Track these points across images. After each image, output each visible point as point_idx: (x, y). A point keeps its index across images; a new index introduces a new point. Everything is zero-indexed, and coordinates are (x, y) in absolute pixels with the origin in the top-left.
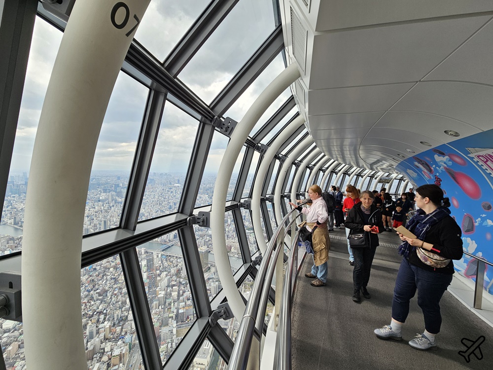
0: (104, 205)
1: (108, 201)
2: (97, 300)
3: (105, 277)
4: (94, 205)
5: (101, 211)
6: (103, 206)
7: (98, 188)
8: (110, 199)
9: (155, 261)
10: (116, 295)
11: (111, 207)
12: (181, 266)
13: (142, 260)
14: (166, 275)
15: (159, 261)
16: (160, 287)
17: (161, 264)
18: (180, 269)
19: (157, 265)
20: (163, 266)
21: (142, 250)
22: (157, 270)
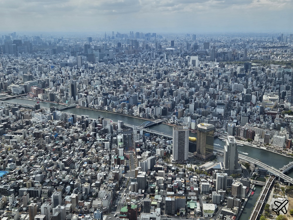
0: (73, 70)
1: (77, 66)
2: (64, 169)
3: (72, 148)
4: (61, 70)
5: (69, 77)
6: (71, 70)
7: (66, 51)
8: (79, 64)
9: (135, 136)
10: (84, 168)
11: (80, 73)
12: (170, 148)
13: (117, 135)
14: (150, 155)
15: (140, 139)
16: (140, 167)
17: (144, 143)
18: (169, 153)
19: (137, 141)
20: (145, 146)
21: (119, 124)
22: (138, 148)
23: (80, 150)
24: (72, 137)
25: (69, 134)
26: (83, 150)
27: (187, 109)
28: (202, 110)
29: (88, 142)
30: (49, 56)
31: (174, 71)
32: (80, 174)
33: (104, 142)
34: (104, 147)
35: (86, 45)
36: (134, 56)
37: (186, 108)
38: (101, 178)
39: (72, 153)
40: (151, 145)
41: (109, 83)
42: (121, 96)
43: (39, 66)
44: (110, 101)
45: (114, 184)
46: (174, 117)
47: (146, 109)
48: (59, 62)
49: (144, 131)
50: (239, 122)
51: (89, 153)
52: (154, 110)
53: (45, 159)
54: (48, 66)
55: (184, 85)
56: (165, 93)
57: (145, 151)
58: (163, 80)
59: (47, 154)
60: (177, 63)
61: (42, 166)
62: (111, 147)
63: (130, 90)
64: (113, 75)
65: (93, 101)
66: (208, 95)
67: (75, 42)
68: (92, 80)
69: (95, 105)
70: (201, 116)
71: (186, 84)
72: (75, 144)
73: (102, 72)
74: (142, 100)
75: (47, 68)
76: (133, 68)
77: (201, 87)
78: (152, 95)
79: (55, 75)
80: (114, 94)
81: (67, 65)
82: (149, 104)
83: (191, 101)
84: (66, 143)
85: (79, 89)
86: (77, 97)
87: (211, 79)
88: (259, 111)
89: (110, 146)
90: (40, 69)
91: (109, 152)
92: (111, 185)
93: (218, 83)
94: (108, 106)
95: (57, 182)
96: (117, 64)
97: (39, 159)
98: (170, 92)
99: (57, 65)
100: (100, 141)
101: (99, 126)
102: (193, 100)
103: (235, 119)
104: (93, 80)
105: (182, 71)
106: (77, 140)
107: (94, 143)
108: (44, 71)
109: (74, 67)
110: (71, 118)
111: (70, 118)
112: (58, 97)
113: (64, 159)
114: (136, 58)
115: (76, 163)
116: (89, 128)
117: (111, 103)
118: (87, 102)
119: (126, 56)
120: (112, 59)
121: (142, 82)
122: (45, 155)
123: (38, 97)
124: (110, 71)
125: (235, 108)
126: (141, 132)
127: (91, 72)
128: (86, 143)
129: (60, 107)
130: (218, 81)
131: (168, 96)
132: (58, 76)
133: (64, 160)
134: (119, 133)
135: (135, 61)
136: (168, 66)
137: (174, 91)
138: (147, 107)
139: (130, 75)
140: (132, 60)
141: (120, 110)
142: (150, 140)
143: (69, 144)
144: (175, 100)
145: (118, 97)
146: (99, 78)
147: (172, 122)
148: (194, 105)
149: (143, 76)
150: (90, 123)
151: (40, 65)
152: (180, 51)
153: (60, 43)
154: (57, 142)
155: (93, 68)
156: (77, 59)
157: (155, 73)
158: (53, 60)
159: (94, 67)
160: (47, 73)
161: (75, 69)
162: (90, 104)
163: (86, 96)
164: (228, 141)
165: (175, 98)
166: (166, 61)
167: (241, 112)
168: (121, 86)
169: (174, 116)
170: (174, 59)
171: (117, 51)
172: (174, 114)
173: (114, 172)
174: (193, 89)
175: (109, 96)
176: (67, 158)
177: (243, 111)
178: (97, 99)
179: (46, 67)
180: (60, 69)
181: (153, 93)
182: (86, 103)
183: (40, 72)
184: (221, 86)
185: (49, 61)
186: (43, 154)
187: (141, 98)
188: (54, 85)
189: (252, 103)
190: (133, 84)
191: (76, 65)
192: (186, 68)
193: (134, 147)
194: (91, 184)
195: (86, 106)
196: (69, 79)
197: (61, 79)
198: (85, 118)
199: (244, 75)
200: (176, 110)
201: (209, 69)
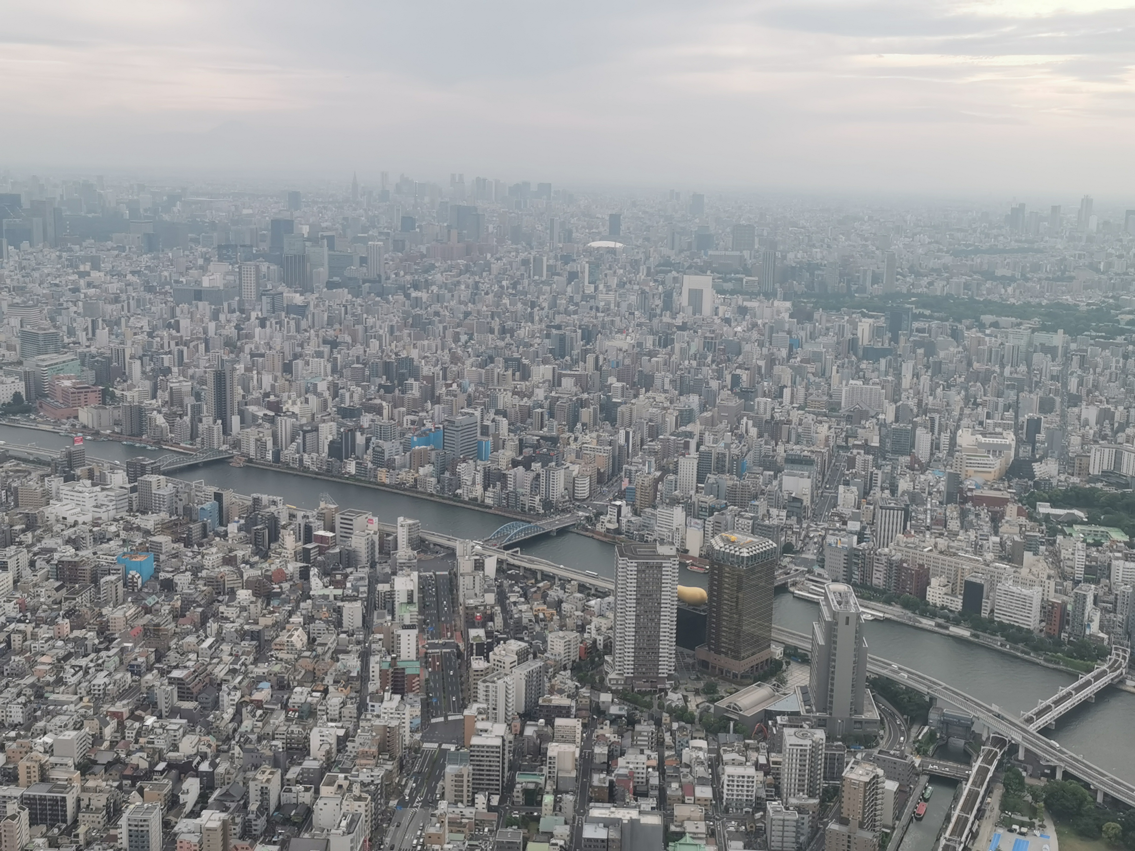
1: (241, 302)
2: (174, 712)
4: (173, 315)
8: (250, 291)
9: (464, 583)
10: (259, 705)
12: (603, 629)
13: (394, 573)
14: (522, 657)
15: (486, 591)
16: (485, 706)
17: (498, 609)
18: (600, 647)
19: (472, 602)
20: (505, 620)
21: (400, 529)
22: (474, 626)
23: (243, 635)
24: (209, 581)
25: (202, 567)
26: (255, 636)
27: (671, 477)
28: (728, 480)
29: (275, 603)
30: (127, 258)
31: (620, 331)
32: (242, 729)
33: (340, 604)
34: (339, 624)
35: (276, 223)
36: (467, 269)
37: (665, 470)
38: (328, 747)
39: (210, 647)
40: (527, 617)
41: (363, 369)
42: (413, 422)
43: (85, 294)
44: (368, 440)
45: (379, 773)
46: (620, 507)
47: (510, 473)
48: (169, 283)
49: (500, 562)
50: (868, 531)
51: (281, 647)
52: (542, 480)
53: (100, 667)
54: (124, 296)
55: (658, 382)
56: (586, 414)
57: (505, 640)
58: (575, 362)
59: (107, 649)
60: (633, 298)
61: (86, 699)
62: (367, 624)
63: (449, 398)
64: (379, 338)
65: (299, 440)
66: (750, 423)
67: (233, 209)
68: (296, 357)
69: (306, 456)
70: (725, 506)
71: (667, 381)
72: (222, 608)
73: (337, 326)
74: (496, 436)
75: (119, 306)
76: (461, 316)
77: (726, 393)
78: (535, 420)
79: (150, 335)
80: (385, 412)
81: (198, 295)
82: (521, 453)
83: (687, 445)
84: (188, 603)
85: (247, 390)
86: (236, 420)
87: (762, 363)
88: (942, 488)
89: (364, 617)
90: (90, 309)
91: (358, 643)
92: (364, 776)
93: (786, 379)
94: (357, 458)
95: (144, 765)
96: (401, 298)
97: (73, 667)
98: (602, 408)
99: (161, 293)
100: (325, 597)
101: (322, 539)
102: (693, 442)
103: (855, 517)
104: (301, 355)
105: (651, 332)
106: (232, 592)
107: (297, 607)
108: (107, 318)
109: (225, 305)
110: (209, 505)
111: (207, 506)
112: (160, 420)
113: (177, 667)
114: (473, 274)
115: (224, 687)
116: (282, 546)
117: (372, 446)
118: (275, 443)
119: (433, 267)
120: (379, 276)
121: (498, 368)
122: (97, 651)
123: (76, 417)
124: (371, 321)
125: (855, 476)
126: (491, 566)
127: (292, 323)
128: (268, 604)
129: (167, 461)
130: (789, 371)
131: (595, 424)
132: (162, 339)
133: (176, 674)
134: (402, 566)
135: (467, 287)
136: (597, 309)
137: (619, 404)
138: (515, 464)
139: (449, 340)
140: (459, 282)
141: (406, 476)
142: (525, 595)
143: (200, 610)
144: (622, 441)
145: (400, 424)
146: (326, 349)
147: (613, 526)
148: (696, 462)
149: (501, 344)
150: (284, 527)
151: (92, 291)
152: (642, 256)
153: (175, 209)
154: (150, 601)
155: (301, 310)
156: (240, 273)
157: (548, 336)
158: (145, 275)
159: (306, 306)
160: (118, 323)
161: (232, 311)
162: (289, 453)
163: (272, 421)
164: (828, 605)
165: (622, 432)
166: (590, 289)
167: (877, 493)
168: (411, 381)
169: (618, 503)
170: (621, 285)
171: (399, 246)
172: (621, 495)
173: (377, 722)
174: (694, 400)
175: (366, 420)
176: (190, 664)
177: (883, 489)
178: (316, 429)
179: (116, 300)
180: (173, 310)
181: (539, 410)
182: (270, 445)
183: (89, 320)
184: (801, 391)
185: (129, 277)
186: (90, 648)
187: (492, 431)
188: (144, 373)
189: (915, 460)
190: (459, 375)
191: (237, 298)
192: (667, 319)
193: (460, 623)
194: (285, 771)
195: (270, 457)
196: (207, 349)
197: (175, 349)
198: (265, 507)
199: (883, 353)
200: (627, 480)
201: (755, 325)
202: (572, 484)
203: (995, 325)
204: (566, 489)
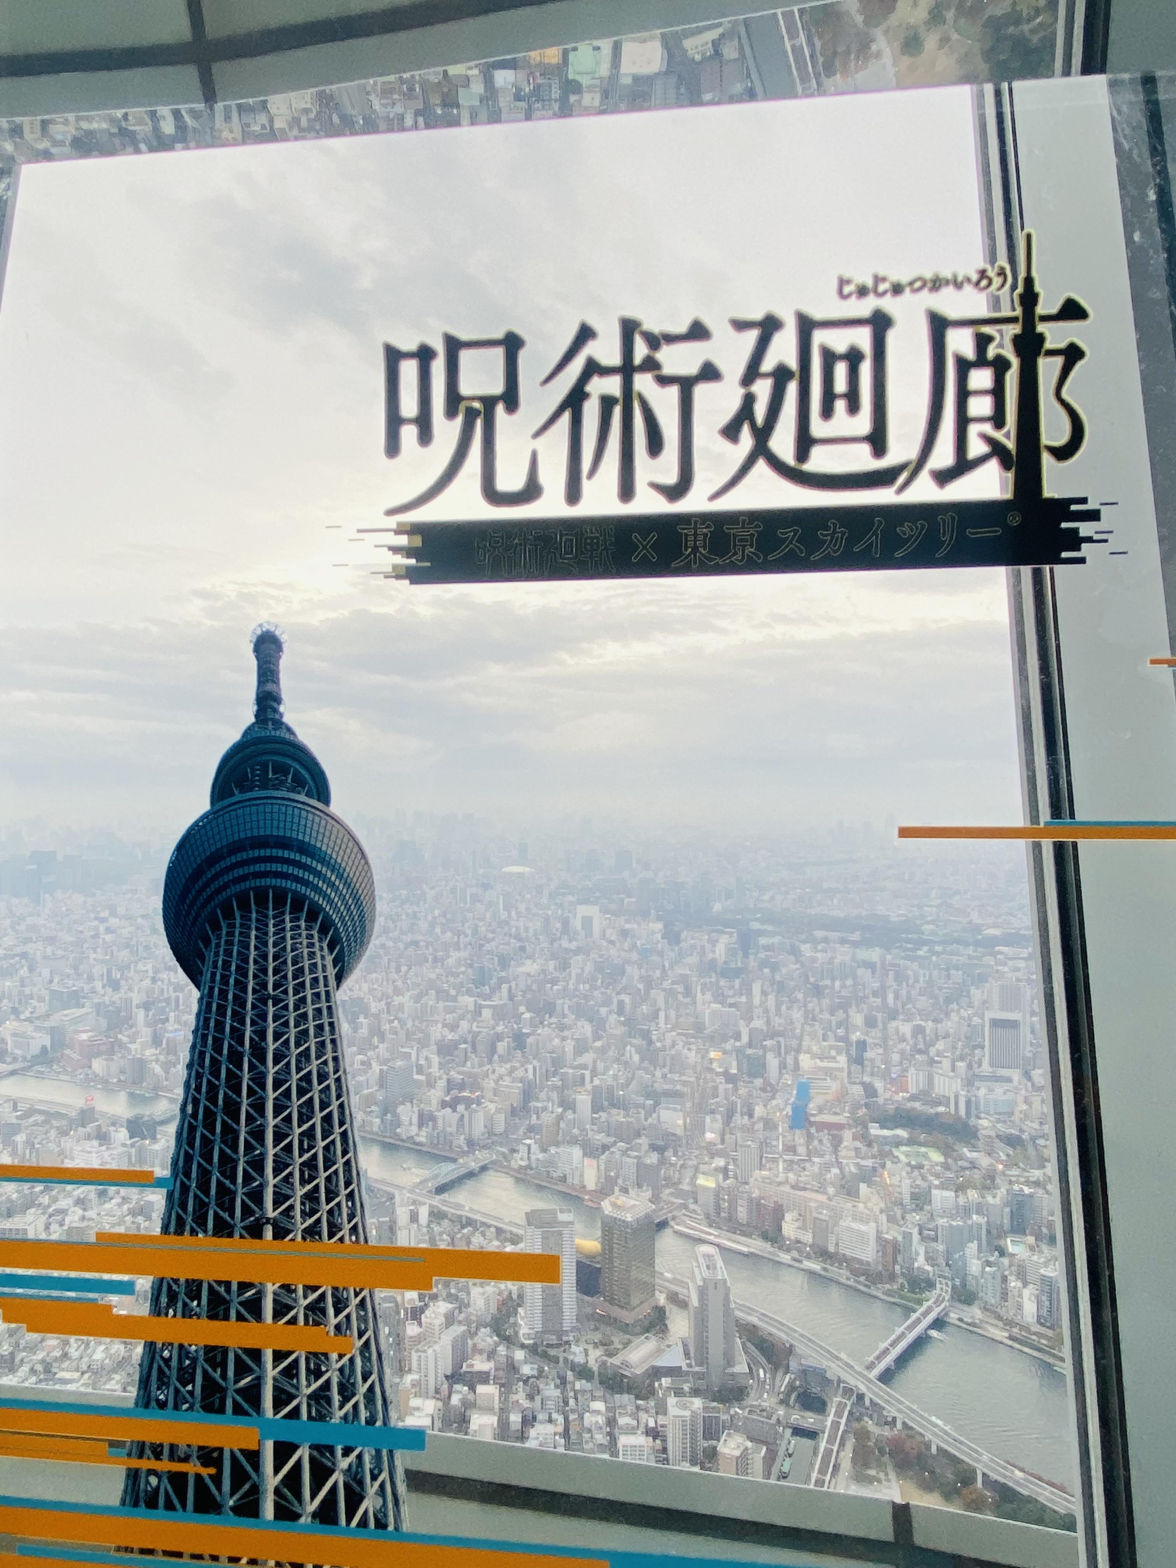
14: (449, 1320)
16: (418, 1377)
27: (571, 1114)
28: (616, 1117)
31: (529, 957)
37: (565, 1107)
42: (363, 1063)
46: (529, 1146)
47: (440, 1114)
49: (432, 1209)
52: (466, 1119)
56: (502, 1046)
57: (435, 1302)
58: (493, 991)
63: (392, 1036)
66: (633, 1049)
70: (615, 1142)
71: (566, 1007)
74: (429, 1075)
78: (460, 1056)
82: (448, 1093)
83: (582, 1079)
87: (641, 986)
93: (661, 1003)
98: (515, 1039)
102: (587, 1073)
105: (553, 957)
123: (90, 1067)
125: (719, 1105)
126: (424, 1214)
130: (662, 994)
131: (509, 1054)
136: (510, 935)
137: (528, 1035)
138: (444, 1105)
144: (530, 1075)
147: (524, 1163)
148: (590, 1097)
157: (471, 964)
165: (531, 1067)
166: (504, 915)
168: (361, 1019)
169: (528, 1141)
172: (530, 1132)
174: (587, 1028)
181: (463, 1046)
184: (672, 1014)
187: (425, 1069)
189: (767, 1083)
190: (400, 1010)
199: (737, 973)
200: (534, 1117)
201: (634, 946)
202: (490, 1122)
203: (826, 940)
204: (486, 1127)
